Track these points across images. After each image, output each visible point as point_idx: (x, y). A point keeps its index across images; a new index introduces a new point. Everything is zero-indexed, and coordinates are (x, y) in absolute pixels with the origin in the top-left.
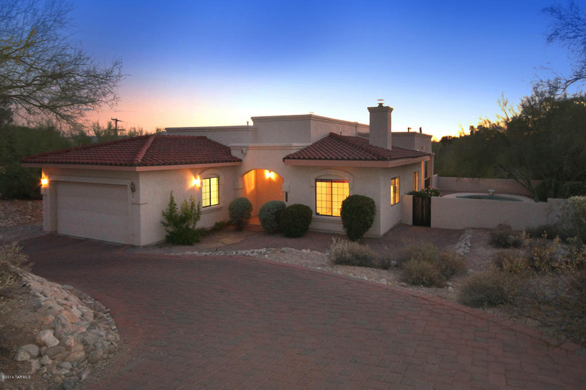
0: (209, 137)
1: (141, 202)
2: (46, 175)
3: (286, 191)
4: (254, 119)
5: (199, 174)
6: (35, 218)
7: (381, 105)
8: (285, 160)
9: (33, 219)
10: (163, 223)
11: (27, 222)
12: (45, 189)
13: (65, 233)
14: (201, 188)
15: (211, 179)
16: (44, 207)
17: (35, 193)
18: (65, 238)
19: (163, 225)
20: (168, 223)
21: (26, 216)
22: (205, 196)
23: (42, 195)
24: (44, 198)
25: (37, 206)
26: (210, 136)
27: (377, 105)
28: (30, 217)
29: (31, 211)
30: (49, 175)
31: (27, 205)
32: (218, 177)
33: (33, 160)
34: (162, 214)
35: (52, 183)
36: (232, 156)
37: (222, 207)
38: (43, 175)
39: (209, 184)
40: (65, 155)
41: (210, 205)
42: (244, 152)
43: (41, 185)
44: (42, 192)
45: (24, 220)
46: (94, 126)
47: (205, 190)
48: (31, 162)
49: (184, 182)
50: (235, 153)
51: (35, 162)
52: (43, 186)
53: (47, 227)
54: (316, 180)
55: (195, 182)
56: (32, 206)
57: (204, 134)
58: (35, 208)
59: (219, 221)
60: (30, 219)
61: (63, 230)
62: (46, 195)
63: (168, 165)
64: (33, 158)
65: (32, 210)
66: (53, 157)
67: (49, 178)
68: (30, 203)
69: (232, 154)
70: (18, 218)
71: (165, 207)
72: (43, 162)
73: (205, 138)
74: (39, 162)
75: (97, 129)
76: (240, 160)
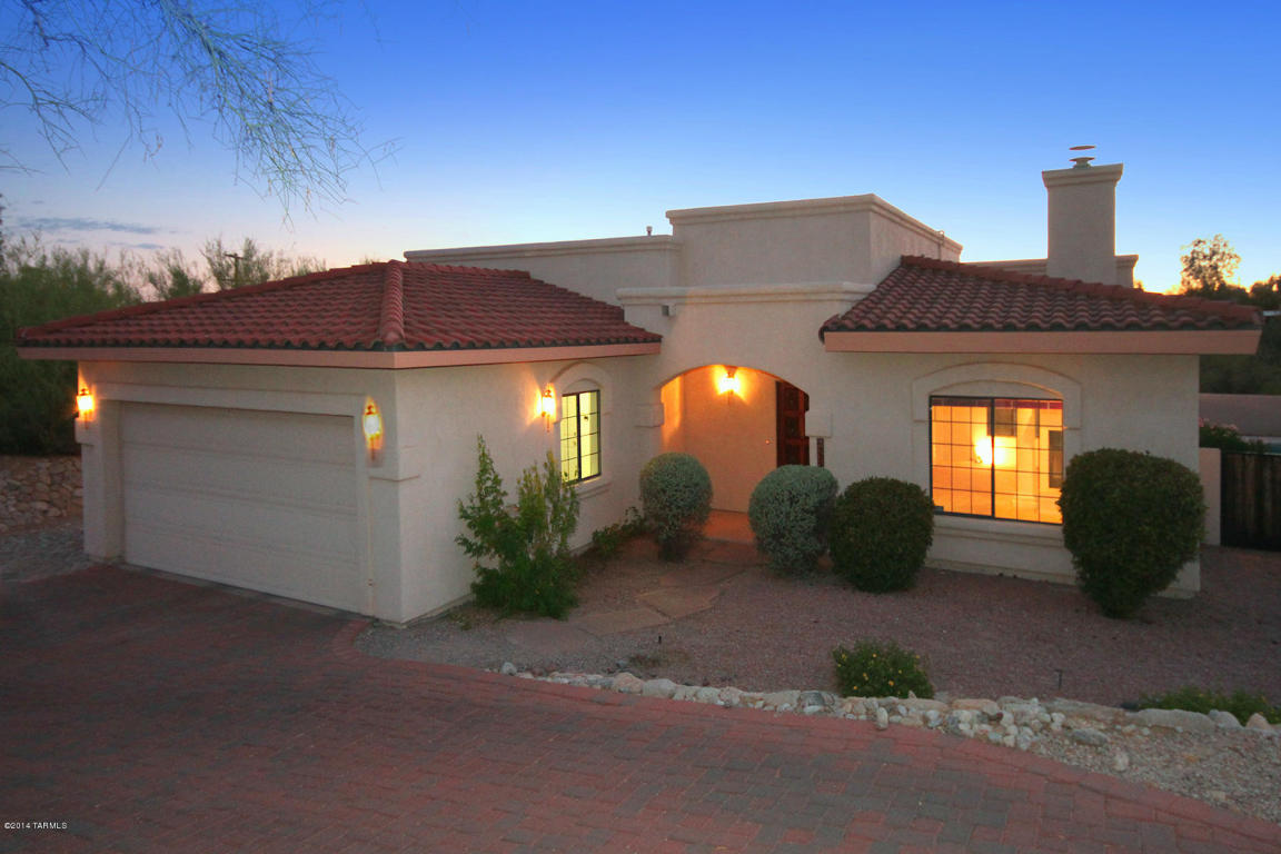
0: (535, 275)
1: (402, 475)
2: (89, 382)
3: (821, 435)
4: (674, 217)
5: (552, 381)
6: (60, 509)
7: (1082, 163)
8: (825, 334)
9: (54, 512)
10: (465, 542)
11: (37, 521)
12: (87, 425)
13: (146, 564)
14: (557, 424)
15: (581, 395)
16: (86, 475)
17: (56, 437)
18: (150, 580)
19: (465, 548)
20: (478, 541)
21: (33, 504)
22: (567, 451)
23: (80, 445)
24: (84, 451)
25: (62, 474)
26: (538, 271)
27: (1071, 165)
28: (43, 506)
29: (47, 488)
30: (99, 382)
31: (36, 470)
32: (598, 391)
33: (51, 338)
34: (459, 514)
35: (105, 406)
36: (627, 324)
37: (609, 484)
38: (82, 385)
39: (575, 413)
40: (146, 322)
41: (580, 479)
42: (671, 313)
43: (77, 415)
44: (80, 437)
45: (28, 515)
46: (209, 251)
47: (569, 428)
48: (47, 344)
49: (515, 404)
50: (635, 318)
51: (58, 344)
52: (81, 419)
53: (97, 545)
54: (931, 397)
55: (543, 405)
56: (51, 475)
57: (521, 266)
58: (57, 479)
59: (601, 529)
60: (45, 512)
61: (143, 555)
62: (92, 446)
63: (483, 348)
64: (51, 332)
65: (50, 486)
66: (109, 329)
67: (99, 393)
68: (44, 464)
69: (627, 319)
70: (13, 509)
71: (467, 490)
72: (80, 344)
73: (526, 276)
74: (69, 344)
75: (216, 259)
76: (657, 339)
